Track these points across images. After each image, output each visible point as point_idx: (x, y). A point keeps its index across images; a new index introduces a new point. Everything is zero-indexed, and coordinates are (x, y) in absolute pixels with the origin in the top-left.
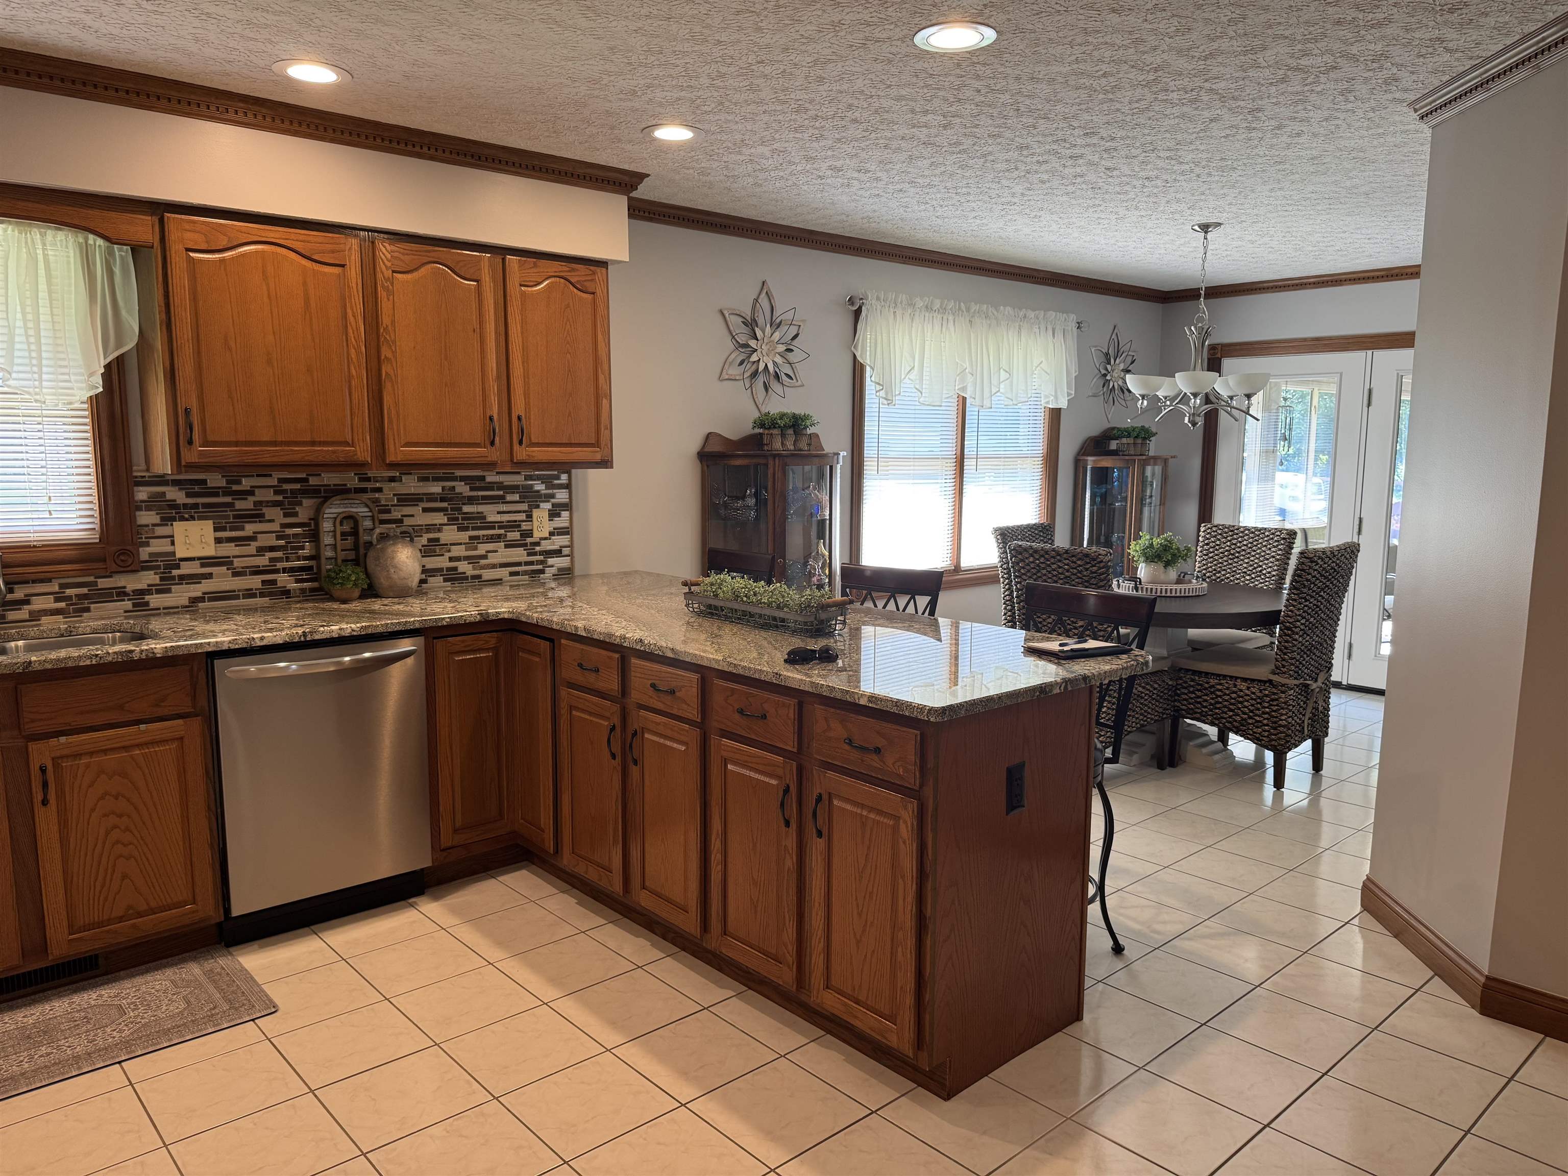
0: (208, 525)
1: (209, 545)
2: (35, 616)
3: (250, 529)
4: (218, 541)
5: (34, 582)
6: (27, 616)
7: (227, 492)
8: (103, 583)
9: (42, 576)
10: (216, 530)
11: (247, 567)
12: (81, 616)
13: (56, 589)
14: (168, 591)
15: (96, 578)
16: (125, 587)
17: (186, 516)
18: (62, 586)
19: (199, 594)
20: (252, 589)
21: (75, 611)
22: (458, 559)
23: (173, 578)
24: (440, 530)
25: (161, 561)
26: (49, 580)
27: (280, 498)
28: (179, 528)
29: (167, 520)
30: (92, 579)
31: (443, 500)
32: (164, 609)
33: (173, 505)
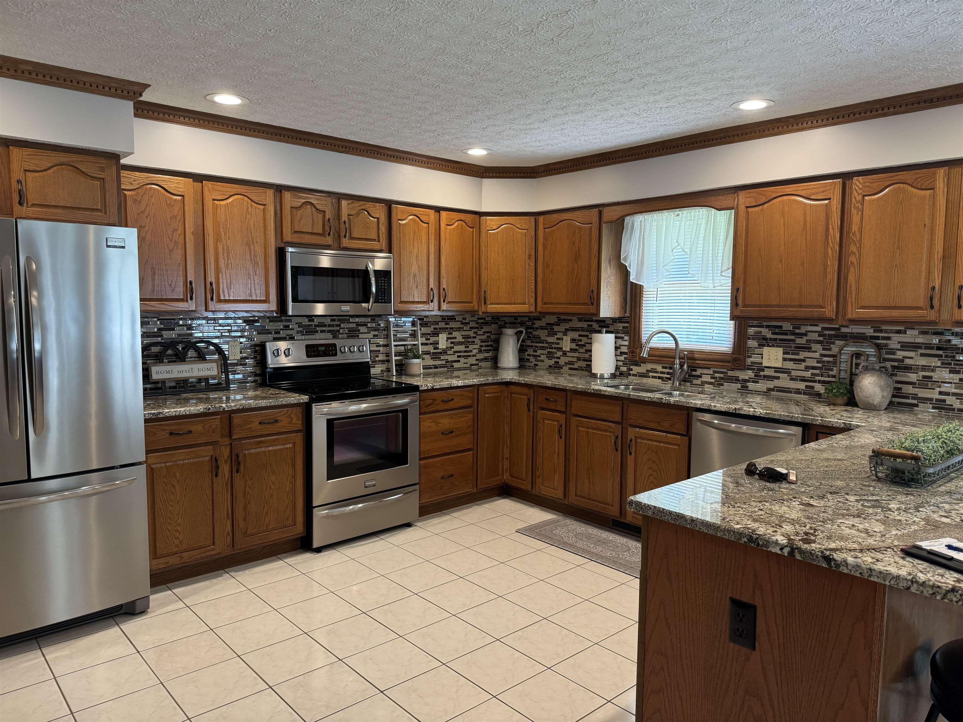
0: (780, 351)
1: (779, 361)
2: (703, 383)
3: (803, 355)
4: (785, 359)
5: (704, 368)
6: (700, 383)
7: (793, 333)
8: (730, 373)
9: (706, 366)
10: (784, 353)
11: (799, 376)
12: (719, 387)
13: (712, 373)
14: (757, 382)
15: (727, 370)
16: (738, 377)
17: (771, 344)
18: (715, 372)
19: (772, 387)
20: (799, 389)
21: (718, 384)
22: (947, 394)
23: (760, 376)
24: (933, 371)
25: (756, 366)
26: (710, 368)
27: (821, 339)
28: (766, 350)
29: (761, 346)
30: (726, 370)
31: (939, 348)
32: (755, 391)
33: (765, 339)
